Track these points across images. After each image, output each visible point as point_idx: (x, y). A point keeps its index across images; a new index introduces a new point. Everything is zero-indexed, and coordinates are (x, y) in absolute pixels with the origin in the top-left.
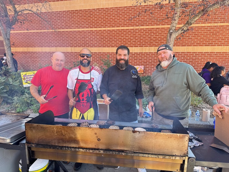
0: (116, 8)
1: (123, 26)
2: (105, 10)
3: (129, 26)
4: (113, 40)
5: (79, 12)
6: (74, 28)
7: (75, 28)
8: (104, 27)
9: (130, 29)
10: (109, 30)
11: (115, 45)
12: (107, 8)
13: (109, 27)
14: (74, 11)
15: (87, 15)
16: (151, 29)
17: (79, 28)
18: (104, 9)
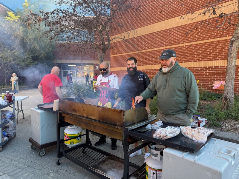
0: (195, 23)
1: (201, 40)
2: (183, 27)
3: (209, 39)
4: (191, 55)
5: (160, 33)
7: (156, 48)
9: (210, 42)
11: (193, 60)
15: (167, 34)
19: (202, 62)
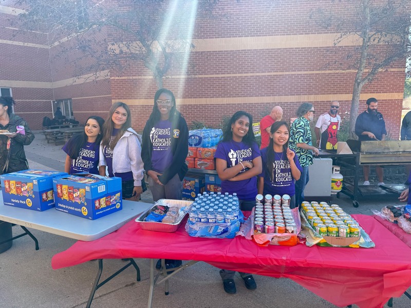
0: (267, 49)
1: (275, 72)
2: (252, 52)
3: (284, 71)
5: (218, 54)
6: (210, 74)
7: (212, 74)
8: (252, 73)
9: (285, 75)
10: (258, 76)
11: (266, 94)
12: (255, 50)
13: (258, 72)
14: (211, 52)
15: (229, 57)
16: (310, 74)
17: (217, 74)
18: (251, 50)
19: (277, 97)
